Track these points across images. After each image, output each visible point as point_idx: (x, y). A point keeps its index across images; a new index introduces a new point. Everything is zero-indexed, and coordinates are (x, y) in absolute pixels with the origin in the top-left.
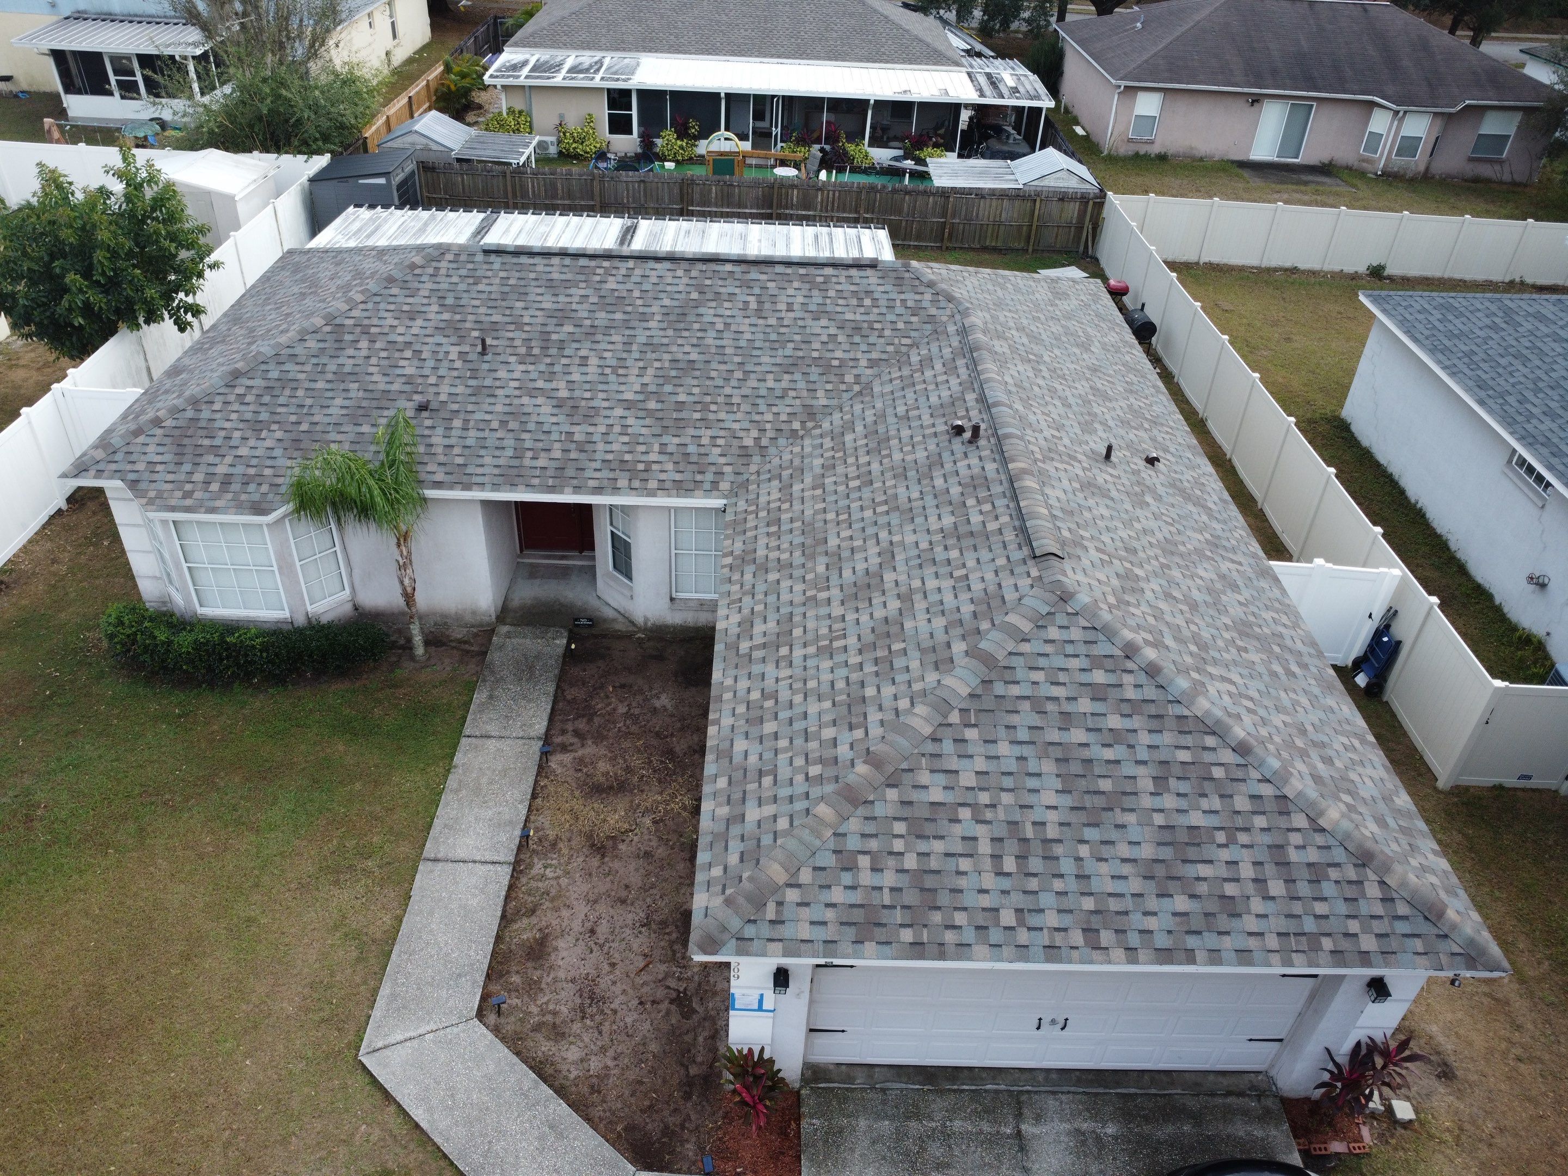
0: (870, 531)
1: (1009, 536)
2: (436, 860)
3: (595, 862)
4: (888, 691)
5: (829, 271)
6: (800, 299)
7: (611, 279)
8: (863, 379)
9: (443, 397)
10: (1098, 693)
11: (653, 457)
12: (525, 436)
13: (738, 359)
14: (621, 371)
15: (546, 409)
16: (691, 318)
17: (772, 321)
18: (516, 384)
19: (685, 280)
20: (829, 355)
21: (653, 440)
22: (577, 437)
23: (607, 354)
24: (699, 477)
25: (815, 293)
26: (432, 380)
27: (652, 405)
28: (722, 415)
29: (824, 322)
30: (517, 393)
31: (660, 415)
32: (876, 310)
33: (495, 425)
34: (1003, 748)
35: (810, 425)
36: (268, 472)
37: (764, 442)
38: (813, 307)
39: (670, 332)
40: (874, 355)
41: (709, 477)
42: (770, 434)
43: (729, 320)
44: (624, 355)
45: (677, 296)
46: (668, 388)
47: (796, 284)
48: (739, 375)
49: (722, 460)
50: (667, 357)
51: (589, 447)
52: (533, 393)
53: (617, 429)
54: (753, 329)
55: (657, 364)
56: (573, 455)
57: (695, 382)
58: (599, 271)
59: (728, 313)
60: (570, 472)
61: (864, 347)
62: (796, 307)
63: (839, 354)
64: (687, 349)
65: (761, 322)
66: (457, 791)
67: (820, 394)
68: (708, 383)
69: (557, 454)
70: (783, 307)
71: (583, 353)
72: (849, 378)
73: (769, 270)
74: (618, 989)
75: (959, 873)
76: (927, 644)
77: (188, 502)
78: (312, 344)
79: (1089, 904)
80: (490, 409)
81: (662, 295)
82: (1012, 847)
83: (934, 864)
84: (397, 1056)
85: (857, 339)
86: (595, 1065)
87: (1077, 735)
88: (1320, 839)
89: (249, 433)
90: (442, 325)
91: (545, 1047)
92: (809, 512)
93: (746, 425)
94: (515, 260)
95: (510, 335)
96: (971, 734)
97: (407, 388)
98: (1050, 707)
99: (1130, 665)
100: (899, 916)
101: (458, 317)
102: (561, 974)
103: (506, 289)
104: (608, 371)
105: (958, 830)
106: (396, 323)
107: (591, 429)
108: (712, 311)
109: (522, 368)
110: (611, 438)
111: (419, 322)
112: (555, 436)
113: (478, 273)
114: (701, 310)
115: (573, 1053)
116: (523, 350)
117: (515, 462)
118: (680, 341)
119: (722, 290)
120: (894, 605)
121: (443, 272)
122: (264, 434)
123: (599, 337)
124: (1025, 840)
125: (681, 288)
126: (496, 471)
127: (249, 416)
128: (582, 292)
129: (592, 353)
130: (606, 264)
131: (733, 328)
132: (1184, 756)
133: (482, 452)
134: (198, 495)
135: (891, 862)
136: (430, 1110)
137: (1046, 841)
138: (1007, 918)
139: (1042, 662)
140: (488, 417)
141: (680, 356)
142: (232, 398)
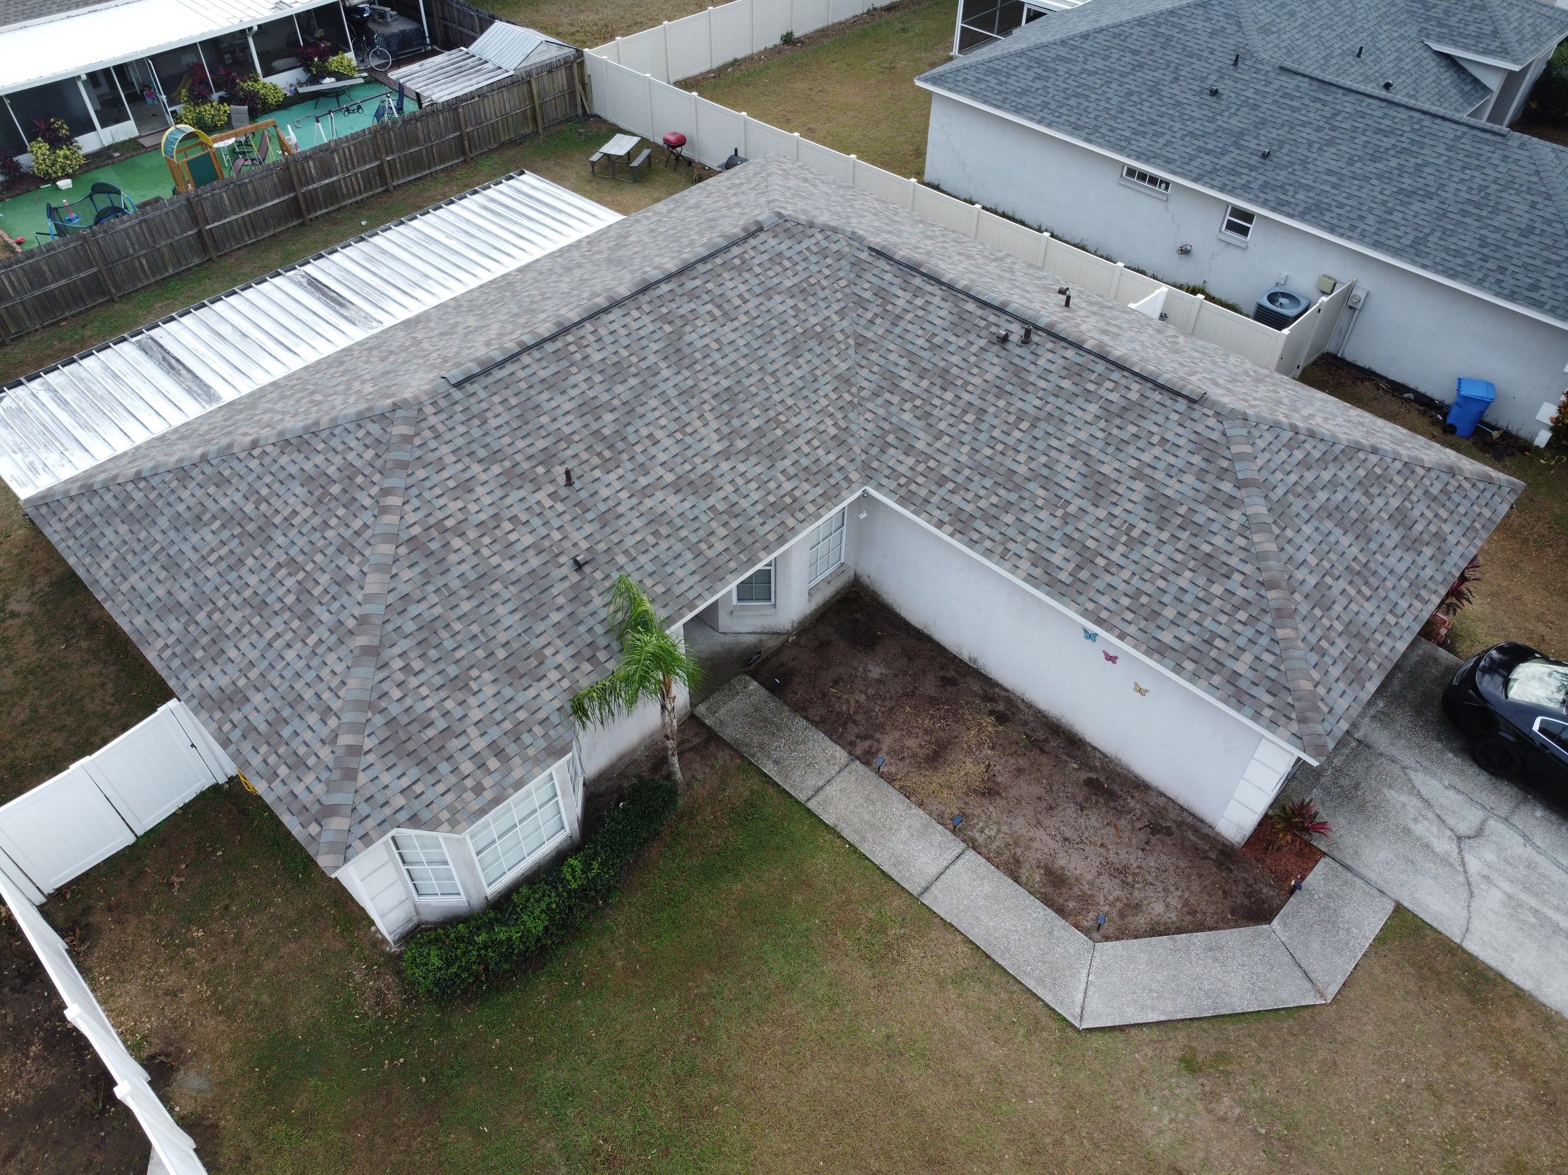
0: (1040, 445)
1: (1157, 396)
2: (926, 889)
3: (1000, 802)
4: (1218, 540)
5: (736, 251)
6: (743, 288)
7: (589, 350)
8: (849, 331)
9: (584, 545)
10: (1305, 464)
11: (788, 486)
12: (683, 533)
13: (755, 367)
14: (689, 430)
15: (673, 500)
16: (688, 351)
17: (744, 319)
18: (624, 495)
19: (646, 319)
20: (808, 325)
21: (772, 473)
22: (721, 507)
23: (663, 422)
24: (833, 481)
25: (747, 275)
26: (557, 536)
27: (741, 444)
28: (795, 421)
29: (778, 299)
30: (634, 501)
31: (754, 449)
32: (799, 268)
33: (651, 540)
34: (1307, 530)
35: (854, 390)
36: (521, 715)
37: (843, 424)
38: (758, 290)
39: (686, 373)
40: (836, 307)
41: (838, 476)
42: (839, 415)
43: (715, 336)
44: (676, 414)
45: (656, 337)
46: (736, 423)
47: (726, 275)
48: (769, 380)
49: (832, 457)
50: (706, 396)
51: (736, 510)
52: (647, 491)
53: (740, 481)
54: (738, 333)
55: (707, 407)
56: (734, 524)
57: (748, 405)
58: (572, 348)
59: (707, 330)
60: (748, 540)
61: (823, 305)
62: (747, 296)
63: (813, 320)
64: (714, 379)
65: (736, 324)
66: (864, 839)
67: (835, 361)
68: (758, 399)
69: (722, 532)
70: (737, 302)
71: (644, 432)
72: (840, 337)
73: (693, 273)
74: (1123, 855)
75: (1357, 613)
76: (1201, 497)
77: (488, 795)
78: (406, 574)
79: (1405, 583)
80: (630, 529)
81: (644, 342)
82: (1358, 581)
83: (1346, 619)
84: (1095, 1003)
85: (812, 300)
86: (1174, 901)
87: (1322, 496)
88: (1433, 475)
89: (460, 696)
90: (503, 480)
91: (1141, 921)
92: (963, 459)
93: (817, 418)
94: (490, 379)
95: (569, 453)
96: (1289, 533)
97: (544, 557)
98: (1299, 489)
99: (1302, 437)
100: (1361, 659)
101: (507, 464)
102: (1090, 877)
103: (517, 411)
104: (679, 436)
105: (1335, 592)
106: (460, 504)
107: (722, 494)
108: (694, 336)
109: (613, 476)
110: (744, 491)
111: (480, 490)
112: (704, 518)
113: (475, 410)
114: (688, 338)
115: (1158, 908)
116: (596, 461)
117: (701, 560)
118: (701, 376)
119: (682, 311)
120: (1138, 485)
121: (441, 428)
122: (474, 686)
123: (640, 410)
124: (1359, 573)
125: (651, 328)
126: (697, 578)
127: (438, 681)
128: (580, 378)
129: (651, 429)
130: (570, 338)
131: (723, 340)
132: (1362, 472)
133: (669, 569)
134: (487, 782)
135: (1333, 634)
136: (1153, 1009)
137: (1365, 565)
138: (1391, 619)
139: (1273, 465)
140: (638, 537)
141: (715, 390)
142: (400, 676)
